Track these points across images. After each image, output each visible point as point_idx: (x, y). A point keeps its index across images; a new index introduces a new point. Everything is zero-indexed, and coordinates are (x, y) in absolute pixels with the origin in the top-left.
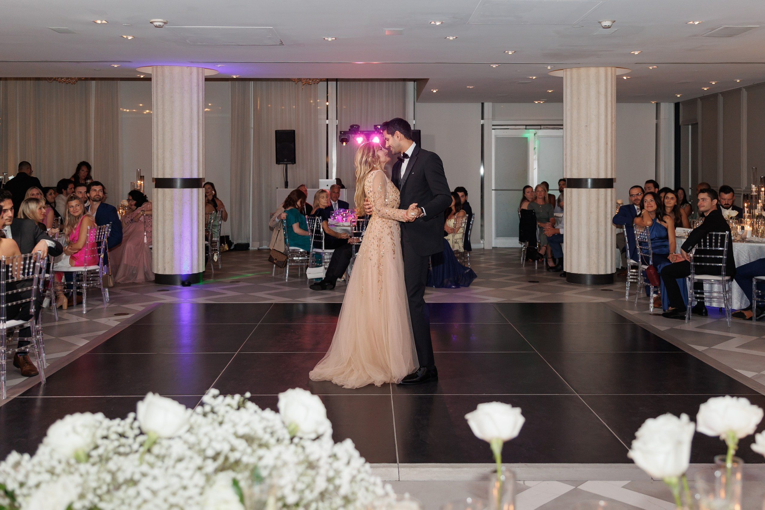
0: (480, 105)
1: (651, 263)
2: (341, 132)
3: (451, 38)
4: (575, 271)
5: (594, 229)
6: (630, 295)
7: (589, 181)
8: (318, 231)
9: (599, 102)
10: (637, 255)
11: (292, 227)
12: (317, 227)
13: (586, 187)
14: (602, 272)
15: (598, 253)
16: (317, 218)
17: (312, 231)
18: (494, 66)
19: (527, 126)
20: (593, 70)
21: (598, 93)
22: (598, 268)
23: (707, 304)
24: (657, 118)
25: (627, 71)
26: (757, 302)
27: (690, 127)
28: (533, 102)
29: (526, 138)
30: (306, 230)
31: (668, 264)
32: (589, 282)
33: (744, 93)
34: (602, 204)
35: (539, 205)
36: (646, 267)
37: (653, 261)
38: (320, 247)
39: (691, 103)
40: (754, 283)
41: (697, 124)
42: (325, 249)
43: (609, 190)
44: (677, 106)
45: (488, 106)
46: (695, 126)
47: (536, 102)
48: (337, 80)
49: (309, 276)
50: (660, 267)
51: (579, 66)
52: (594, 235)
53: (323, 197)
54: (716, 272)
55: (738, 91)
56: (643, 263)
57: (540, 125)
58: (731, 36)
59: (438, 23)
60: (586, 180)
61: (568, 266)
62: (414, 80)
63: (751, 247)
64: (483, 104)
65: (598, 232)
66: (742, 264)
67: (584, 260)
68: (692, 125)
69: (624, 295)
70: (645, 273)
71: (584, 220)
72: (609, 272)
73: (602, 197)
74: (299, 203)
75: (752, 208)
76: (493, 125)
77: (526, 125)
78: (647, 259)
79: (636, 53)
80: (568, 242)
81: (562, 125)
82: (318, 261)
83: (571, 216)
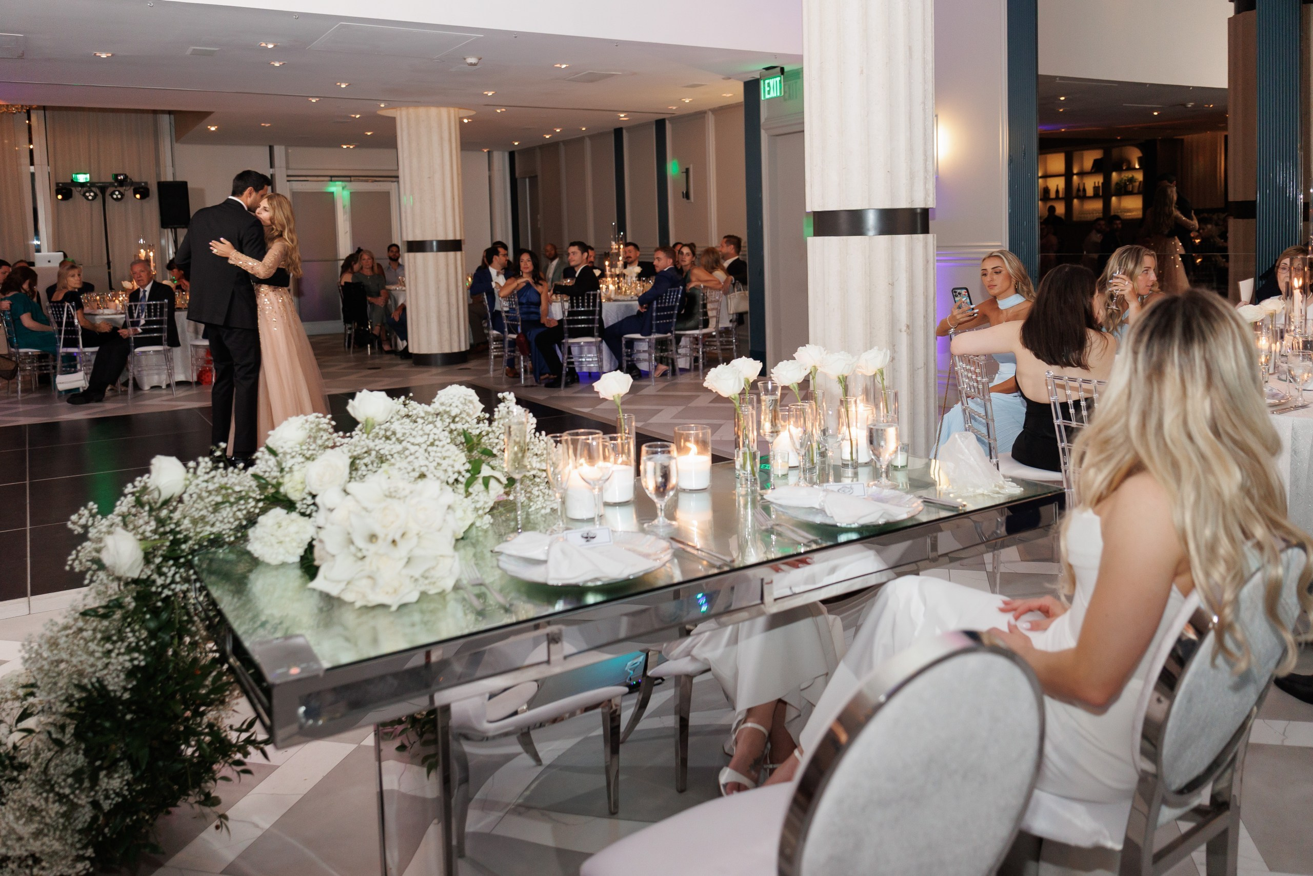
0: (268, 149)
1: (520, 330)
2: (57, 184)
3: (277, 64)
4: (424, 351)
5: (444, 300)
6: (494, 370)
7: (435, 243)
8: (70, 323)
9: (442, 149)
10: (503, 324)
11: (19, 319)
12: (68, 317)
13: (432, 251)
14: (456, 350)
15: (450, 327)
16: (67, 304)
17: (60, 324)
18: (314, 101)
19: (333, 178)
20: (433, 111)
21: (441, 138)
22: (451, 346)
23: (577, 370)
24: (490, 169)
25: (472, 113)
26: (627, 361)
27: (527, 180)
28: (339, 146)
29: (332, 193)
30: (47, 322)
31: (541, 330)
32: (439, 362)
33: (588, 143)
34: (452, 271)
35: (366, 276)
36: (515, 336)
37: (522, 329)
38: (76, 345)
39: (529, 152)
40: (624, 342)
41: (536, 176)
42: (84, 346)
43: (459, 253)
44: (512, 155)
45: (279, 150)
46: (533, 179)
47: (345, 147)
48: (44, 108)
49: (61, 387)
50: (534, 333)
51: (417, 104)
52: (444, 308)
53: (73, 276)
54: (588, 333)
55: (580, 140)
56: (510, 332)
57: (350, 177)
58: (592, 81)
59: (270, 46)
60: (431, 242)
61: (416, 346)
62: (170, 112)
63: (620, 306)
64: (271, 148)
65: (449, 303)
66: (611, 323)
67: (435, 337)
68: (530, 178)
69: (488, 371)
70: (513, 343)
71: (432, 290)
72: (463, 349)
73: (451, 261)
74: (25, 286)
75: (612, 266)
76: (288, 176)
77: (331, 177)
78: (515, 327)
79: (490, 94)
80: (414, 317)
81: (398, 177)
82: (70, 365)
83: (416, 286)
